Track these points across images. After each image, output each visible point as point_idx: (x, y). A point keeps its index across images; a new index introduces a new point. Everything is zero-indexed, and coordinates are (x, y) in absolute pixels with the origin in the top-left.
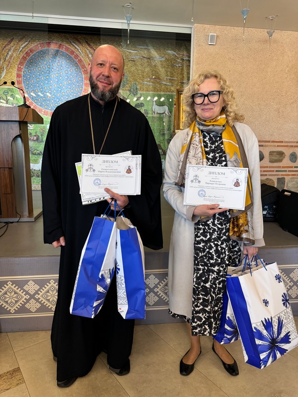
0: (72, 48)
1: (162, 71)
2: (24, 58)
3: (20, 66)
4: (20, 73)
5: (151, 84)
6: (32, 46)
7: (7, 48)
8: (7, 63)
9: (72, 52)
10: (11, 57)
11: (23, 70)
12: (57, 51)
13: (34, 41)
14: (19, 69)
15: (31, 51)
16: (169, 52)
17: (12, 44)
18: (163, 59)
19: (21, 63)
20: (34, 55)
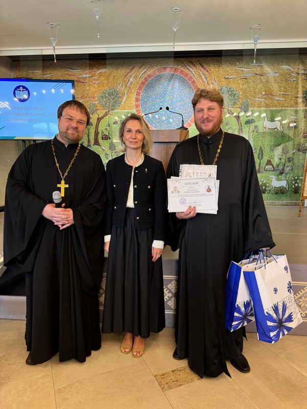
0: (187, 71)
1: (275, 87)
2: (143, 83)
3: (138, 91)
4: (138, 97)
5: (263, 100)
6: (150, 72)
7: (128, 75)
8: (128, 89)
9: (186, 75)
10: (132, 83)
11: (141, 95)
12: (173, 75)
13: (153, 67)
14: (138, 94)
15: (149, 76)
16: (283, 66)
17: (133, 71)
18: (277, 75)
19: (140, 88)
20: (152, 80)
